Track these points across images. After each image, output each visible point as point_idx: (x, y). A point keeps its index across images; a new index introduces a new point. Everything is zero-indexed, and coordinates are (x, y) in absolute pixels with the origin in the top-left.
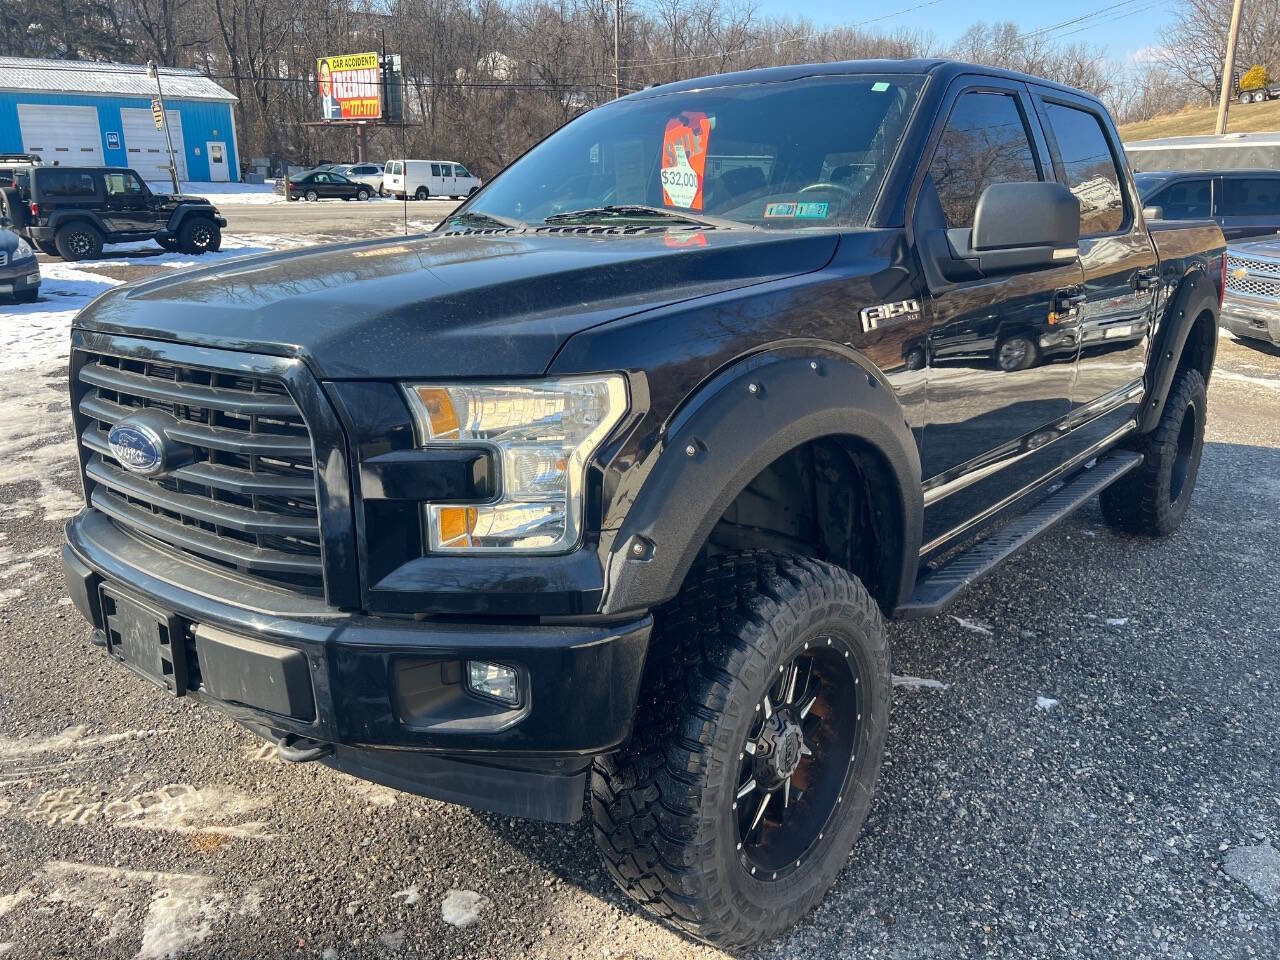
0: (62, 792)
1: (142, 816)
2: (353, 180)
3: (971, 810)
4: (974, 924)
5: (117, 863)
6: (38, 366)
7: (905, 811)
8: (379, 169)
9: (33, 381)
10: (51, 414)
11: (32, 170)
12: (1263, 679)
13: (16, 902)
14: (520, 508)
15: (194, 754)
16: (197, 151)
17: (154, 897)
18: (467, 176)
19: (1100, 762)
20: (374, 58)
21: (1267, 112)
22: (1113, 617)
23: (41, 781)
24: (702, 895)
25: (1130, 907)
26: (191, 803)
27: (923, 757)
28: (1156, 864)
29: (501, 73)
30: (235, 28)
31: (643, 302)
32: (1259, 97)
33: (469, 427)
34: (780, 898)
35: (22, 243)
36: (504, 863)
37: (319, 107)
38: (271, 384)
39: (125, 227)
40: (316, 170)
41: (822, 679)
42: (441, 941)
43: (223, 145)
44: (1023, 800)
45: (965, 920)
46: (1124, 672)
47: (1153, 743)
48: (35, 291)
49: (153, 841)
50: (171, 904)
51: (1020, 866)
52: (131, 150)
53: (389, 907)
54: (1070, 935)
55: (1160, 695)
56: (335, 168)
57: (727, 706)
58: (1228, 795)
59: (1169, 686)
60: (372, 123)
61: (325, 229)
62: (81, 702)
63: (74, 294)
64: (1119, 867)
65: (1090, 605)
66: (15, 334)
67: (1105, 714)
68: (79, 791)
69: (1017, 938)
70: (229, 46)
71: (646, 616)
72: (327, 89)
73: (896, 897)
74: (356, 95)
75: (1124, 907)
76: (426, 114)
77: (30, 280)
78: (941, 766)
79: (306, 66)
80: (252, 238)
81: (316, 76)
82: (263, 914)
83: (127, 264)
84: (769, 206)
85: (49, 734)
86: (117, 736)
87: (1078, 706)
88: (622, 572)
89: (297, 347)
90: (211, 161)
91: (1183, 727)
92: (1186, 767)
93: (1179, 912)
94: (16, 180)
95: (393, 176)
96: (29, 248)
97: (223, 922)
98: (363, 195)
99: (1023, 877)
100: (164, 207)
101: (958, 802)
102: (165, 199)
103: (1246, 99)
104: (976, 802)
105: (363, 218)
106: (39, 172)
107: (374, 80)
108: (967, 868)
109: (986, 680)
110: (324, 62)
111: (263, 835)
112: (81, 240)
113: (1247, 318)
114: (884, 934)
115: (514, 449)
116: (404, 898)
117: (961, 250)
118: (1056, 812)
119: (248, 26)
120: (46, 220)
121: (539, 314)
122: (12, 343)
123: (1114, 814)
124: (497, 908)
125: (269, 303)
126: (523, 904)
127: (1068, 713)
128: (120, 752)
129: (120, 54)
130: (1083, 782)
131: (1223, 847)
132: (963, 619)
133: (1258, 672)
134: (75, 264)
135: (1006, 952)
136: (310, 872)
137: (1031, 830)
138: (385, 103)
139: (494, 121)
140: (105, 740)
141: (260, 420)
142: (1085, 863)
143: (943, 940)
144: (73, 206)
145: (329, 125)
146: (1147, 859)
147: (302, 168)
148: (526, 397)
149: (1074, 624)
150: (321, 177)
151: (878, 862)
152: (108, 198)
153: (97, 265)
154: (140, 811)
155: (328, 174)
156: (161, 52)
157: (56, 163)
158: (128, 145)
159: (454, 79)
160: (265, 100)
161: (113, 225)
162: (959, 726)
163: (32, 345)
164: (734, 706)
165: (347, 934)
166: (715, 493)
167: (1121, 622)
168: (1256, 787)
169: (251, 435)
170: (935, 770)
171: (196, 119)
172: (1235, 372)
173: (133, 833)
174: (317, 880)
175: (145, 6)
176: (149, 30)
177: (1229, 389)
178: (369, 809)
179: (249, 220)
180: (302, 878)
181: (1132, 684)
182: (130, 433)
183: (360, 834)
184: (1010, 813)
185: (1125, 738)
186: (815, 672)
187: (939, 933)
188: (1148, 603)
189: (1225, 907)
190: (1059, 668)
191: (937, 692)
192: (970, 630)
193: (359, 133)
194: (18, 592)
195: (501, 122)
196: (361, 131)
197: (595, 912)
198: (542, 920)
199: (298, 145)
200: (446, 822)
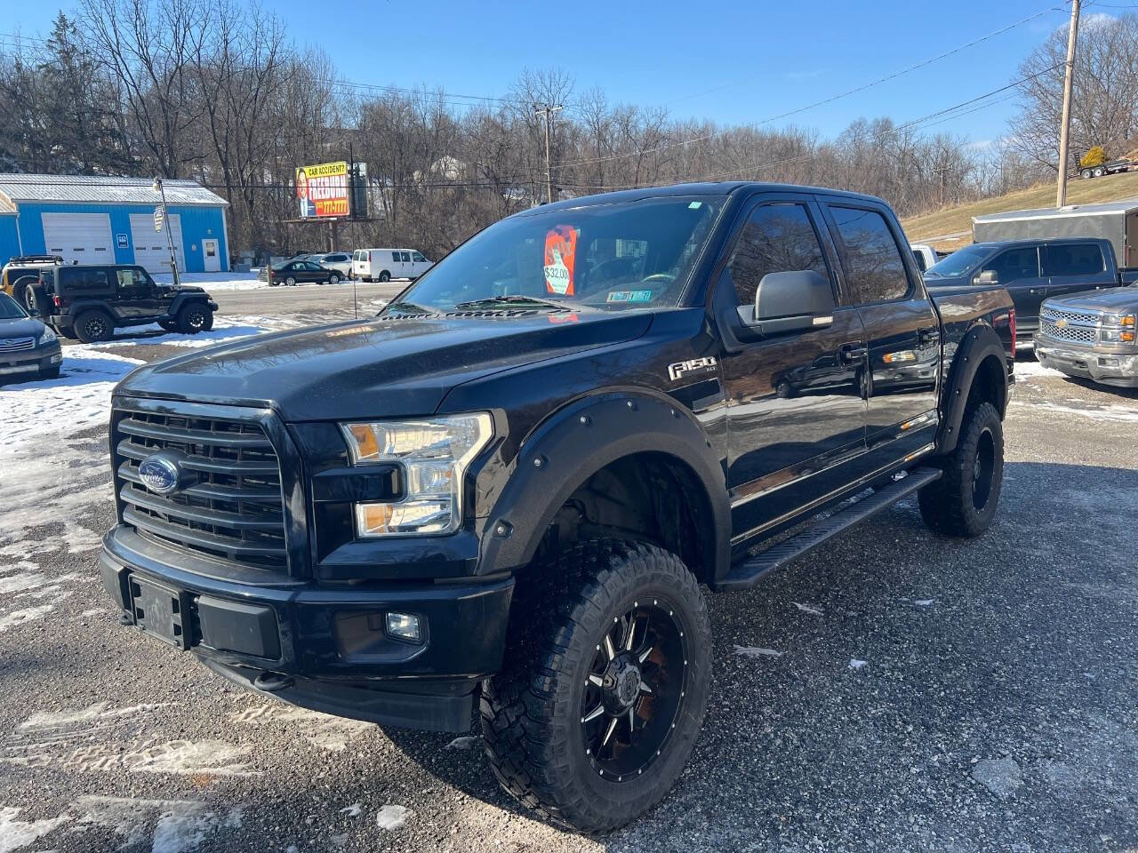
0: (90, 748)
1: (151, 763)
2: (325, 267)
3: (785, 740)
4: (774, 816)
5: (133, 795)
6: (61, 431)
7: (734, 741)
8: (349, 258)
9: (56, 443)
10: (73, 469)
11: (56, 269)
12: (1031, 641)
13: (58, 824)
14: (423, 505)
15: (191, 720)
16: (194, 247)
17: (161, 817)
18: (423, 260)
19: (891, 705)
20: (344, 166)
21: (1106, 185)
22: (921, 599)
23: (74, 743)
24: (558, 784)
25: (895, 803)
26: (189, 753)
27: (754, 704)
28: (920, 774)
29: (452, 174)
30: (227, 145)
31: (506, 365)
32: (1098, 173)
33: (386, 450)
34: (623, 795)
35: (48, 330)
36: (426, 786)
37: (297, 207)
38: (253, 427)
39: (133, 313)
40: (294, 260)
41: (658, 635)
42: (375, 840)
43: (215, 241)
44: (827, 732)
45: (768, 813)
46: (922, 640)
47: (935, 689)
48: (57, 369)
49: (160, 780)
50: (174, 821)
51: (816, 777)
52: (137, 249)
53: (337, 818)
54: (845, 822)
55: (947, 655)
56: (312, 258)
57: (571, 644)
58: (986, 725)
59: (954, 648)
60: (341, 220)
61: (300, 309)
62: (103, 686)
63: (88, 371)
64: (892, 777)
65: (905, 590)
66: (41, 405)
67: (902, 670)
68: (103, 748)
69: (804, 825)
70: (222, 160)
71: (510, 578)
72: (304, 193)
73: (718, 799)
74: (328, 197)
75: (891, 802)
76: (389, 209)
77: (53, 360)
78: (767, 710)
79: (286, 174)
80: (240, 319)
81: (295, 182)
82: (244, 826)
83: (134, 344)
84: (610, 294)
85: (79, 709)
86: (131, 709)
87: (881, 665)
88: (490, 545)
89: (270, 401)
90: (205, 254)
91: (960, 678)
92: (957, 706)
93: (931, 806)
94: (41, 276)
95: (360, 263)
96: (53, 334)
97: (213, 831)
98: (334, 279)
99: (817, 784)
100: (165, 295)
101: (776, 735)
102: (167, 289)
103: (1087, 175)
104: (791, 735)
105: (335, 298)
106: (62, 271)
107: (344, 185)
108: (775, 779)
109: (813, 649)
110: (301, 171)
111: (243, 774)
112: (96, 325)
113: (1070, 360)
114: (705, 824)
115: (416, 465)
116: (349, 811)
117: (747, 321)
118: (851, 740)
119: (238, 143)
120: (67, 309)
121: (433, 375)
122: (38, 412)
123: (895, 740)
124: (419, 816)
125: (252, 373)
126: (438, 813)
127: (874, 671)
128: (134, 720)
129: (129, 169)
130: (875, 718)
131: (974, 760)
132: (801, 604)
133: (1027, 637)
134: (90, 346)
135: (795, 834)
136: (278, 797)
137: (829, 753)
138: (353, 202)
139: (445, 214)
140: (121, 712)
141: (245, 452)
142: (866, 774)
143: (749, 826)
144: (89, 298)
145: (305, 222)
146: (914, 770)
147: (282, 258)
148: (426, 429)
149: (889, 605)
150: (298, 266)
151: (708, 777)
152: (120, 290)
153: (108, 345)
154: (150, 759)
155: (305, 263)
156: (164, 168)
157: (76, 262)
158: (135, 245)
159: (412, 180)
160: (251, 202)
161: (122, 312)
162: (786, 682)
163: (55, 413)
164: (577, 644)
165: (305, 837)
166: (554, 491)
167: (927, 603)
168: (1009, 718)
169: (239, 461)
170: (763, 714)
171: (193, 221)
172: (1062, 405)
173: (145, 775)
174: (284, 802)
175: (150, 129)
176: (154, 149)
177: (1055, 419)
178: (324, 753)
179: (237, 303)
180: (272, 801)
181: (926, 648)
182: (155, 465)
183: (317, 770)
184: (815, 741)
185: (914, 687)
186: (652, 630)
187: (746, 821)
188: (951, 588)
189: (968, 802)
190: (872, 639)
191: (773, 658)
192: (806, 612)
193: (331, 228)
194: (50, 607)
195: (453, 214)
196: (333, 225)
197: (491, 817)
198: (453, 822)
199: (279, 238)
200: (383, 760)
